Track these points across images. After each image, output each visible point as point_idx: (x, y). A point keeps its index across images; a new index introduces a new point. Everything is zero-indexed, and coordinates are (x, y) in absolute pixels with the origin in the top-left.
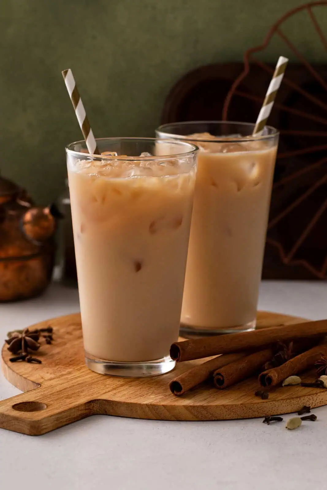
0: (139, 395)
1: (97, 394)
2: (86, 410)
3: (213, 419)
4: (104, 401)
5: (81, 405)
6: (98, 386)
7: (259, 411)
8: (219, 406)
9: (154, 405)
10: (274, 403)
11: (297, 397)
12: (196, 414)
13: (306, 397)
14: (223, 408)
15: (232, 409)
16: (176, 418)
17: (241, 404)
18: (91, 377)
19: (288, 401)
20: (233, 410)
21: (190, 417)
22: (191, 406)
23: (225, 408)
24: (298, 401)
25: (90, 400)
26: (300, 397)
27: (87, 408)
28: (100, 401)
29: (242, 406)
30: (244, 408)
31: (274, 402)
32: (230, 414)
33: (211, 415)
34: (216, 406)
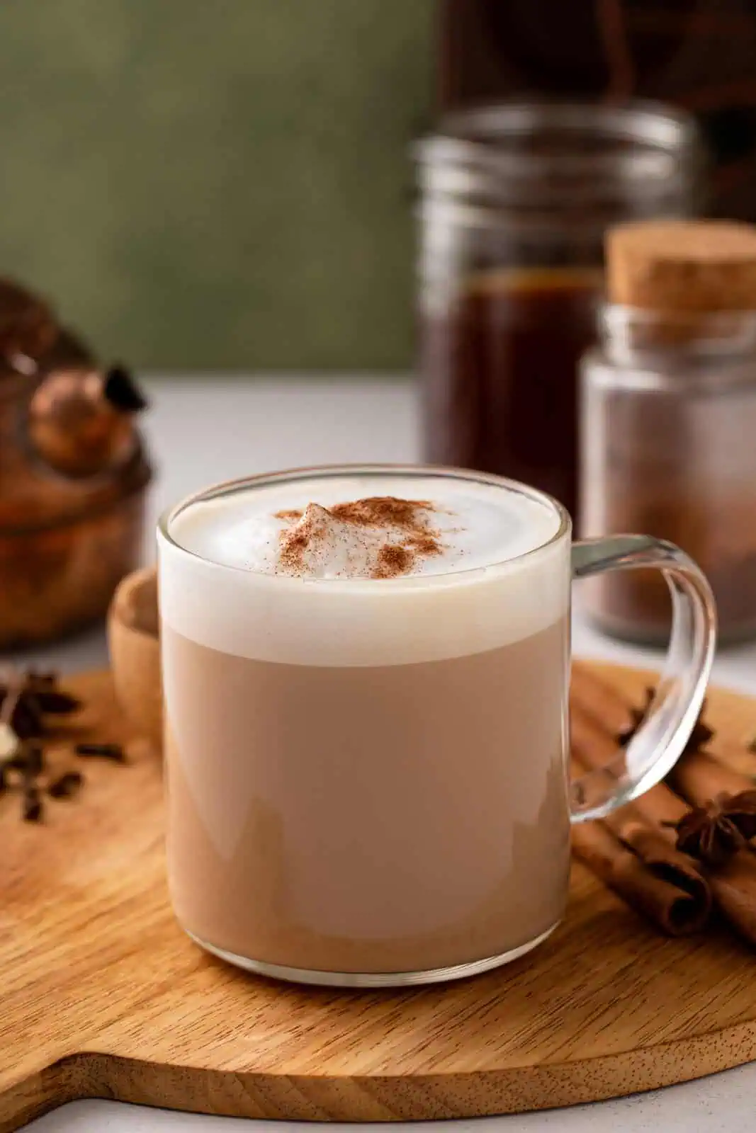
0: (215, 1031)
1: (82, 1029)
2: (45, 1090)
3: (449, 1115)
4: (105, 1059)
5: (30, 1079)
6: (90, 993)
7: (592, 1082)
8: (466, 1075)
9: (260, 1075)
10: (639, 1057)
11: (711, 1032)
12: (392, 1100)
13: (739, 1028)
14: (478, 1080)
15: (506, 1083)
16: (330, 1114)
17: (536, 1067)
18: (71, 953)
19: (685, 1045)
20: (510, 1087)
21: (376, 1109)
22: (375, 1078)
23: (485, 1081)
24: (715, 1042)
25: (60, 1056)
26: (720, 1030)
27: (49, 1083)
28: (91, 1059)
29: (536, 1071)
30: (545, 1077)
31: (640, 1053)
32: (501, 1098)
33: (440, 1105)
34: (456, 1075)
